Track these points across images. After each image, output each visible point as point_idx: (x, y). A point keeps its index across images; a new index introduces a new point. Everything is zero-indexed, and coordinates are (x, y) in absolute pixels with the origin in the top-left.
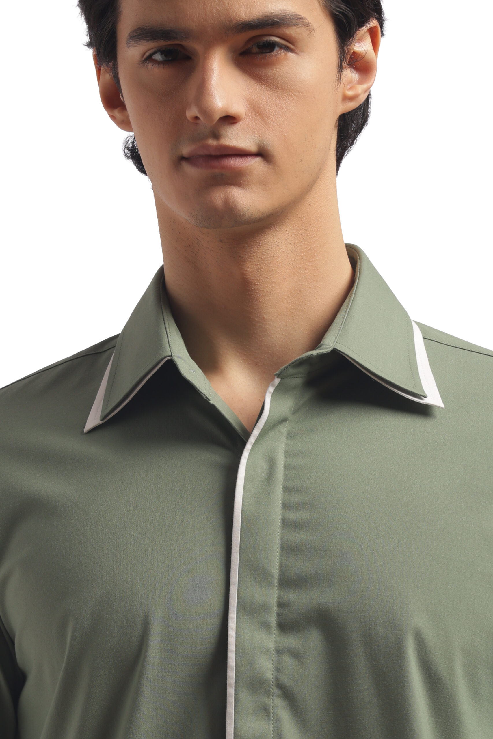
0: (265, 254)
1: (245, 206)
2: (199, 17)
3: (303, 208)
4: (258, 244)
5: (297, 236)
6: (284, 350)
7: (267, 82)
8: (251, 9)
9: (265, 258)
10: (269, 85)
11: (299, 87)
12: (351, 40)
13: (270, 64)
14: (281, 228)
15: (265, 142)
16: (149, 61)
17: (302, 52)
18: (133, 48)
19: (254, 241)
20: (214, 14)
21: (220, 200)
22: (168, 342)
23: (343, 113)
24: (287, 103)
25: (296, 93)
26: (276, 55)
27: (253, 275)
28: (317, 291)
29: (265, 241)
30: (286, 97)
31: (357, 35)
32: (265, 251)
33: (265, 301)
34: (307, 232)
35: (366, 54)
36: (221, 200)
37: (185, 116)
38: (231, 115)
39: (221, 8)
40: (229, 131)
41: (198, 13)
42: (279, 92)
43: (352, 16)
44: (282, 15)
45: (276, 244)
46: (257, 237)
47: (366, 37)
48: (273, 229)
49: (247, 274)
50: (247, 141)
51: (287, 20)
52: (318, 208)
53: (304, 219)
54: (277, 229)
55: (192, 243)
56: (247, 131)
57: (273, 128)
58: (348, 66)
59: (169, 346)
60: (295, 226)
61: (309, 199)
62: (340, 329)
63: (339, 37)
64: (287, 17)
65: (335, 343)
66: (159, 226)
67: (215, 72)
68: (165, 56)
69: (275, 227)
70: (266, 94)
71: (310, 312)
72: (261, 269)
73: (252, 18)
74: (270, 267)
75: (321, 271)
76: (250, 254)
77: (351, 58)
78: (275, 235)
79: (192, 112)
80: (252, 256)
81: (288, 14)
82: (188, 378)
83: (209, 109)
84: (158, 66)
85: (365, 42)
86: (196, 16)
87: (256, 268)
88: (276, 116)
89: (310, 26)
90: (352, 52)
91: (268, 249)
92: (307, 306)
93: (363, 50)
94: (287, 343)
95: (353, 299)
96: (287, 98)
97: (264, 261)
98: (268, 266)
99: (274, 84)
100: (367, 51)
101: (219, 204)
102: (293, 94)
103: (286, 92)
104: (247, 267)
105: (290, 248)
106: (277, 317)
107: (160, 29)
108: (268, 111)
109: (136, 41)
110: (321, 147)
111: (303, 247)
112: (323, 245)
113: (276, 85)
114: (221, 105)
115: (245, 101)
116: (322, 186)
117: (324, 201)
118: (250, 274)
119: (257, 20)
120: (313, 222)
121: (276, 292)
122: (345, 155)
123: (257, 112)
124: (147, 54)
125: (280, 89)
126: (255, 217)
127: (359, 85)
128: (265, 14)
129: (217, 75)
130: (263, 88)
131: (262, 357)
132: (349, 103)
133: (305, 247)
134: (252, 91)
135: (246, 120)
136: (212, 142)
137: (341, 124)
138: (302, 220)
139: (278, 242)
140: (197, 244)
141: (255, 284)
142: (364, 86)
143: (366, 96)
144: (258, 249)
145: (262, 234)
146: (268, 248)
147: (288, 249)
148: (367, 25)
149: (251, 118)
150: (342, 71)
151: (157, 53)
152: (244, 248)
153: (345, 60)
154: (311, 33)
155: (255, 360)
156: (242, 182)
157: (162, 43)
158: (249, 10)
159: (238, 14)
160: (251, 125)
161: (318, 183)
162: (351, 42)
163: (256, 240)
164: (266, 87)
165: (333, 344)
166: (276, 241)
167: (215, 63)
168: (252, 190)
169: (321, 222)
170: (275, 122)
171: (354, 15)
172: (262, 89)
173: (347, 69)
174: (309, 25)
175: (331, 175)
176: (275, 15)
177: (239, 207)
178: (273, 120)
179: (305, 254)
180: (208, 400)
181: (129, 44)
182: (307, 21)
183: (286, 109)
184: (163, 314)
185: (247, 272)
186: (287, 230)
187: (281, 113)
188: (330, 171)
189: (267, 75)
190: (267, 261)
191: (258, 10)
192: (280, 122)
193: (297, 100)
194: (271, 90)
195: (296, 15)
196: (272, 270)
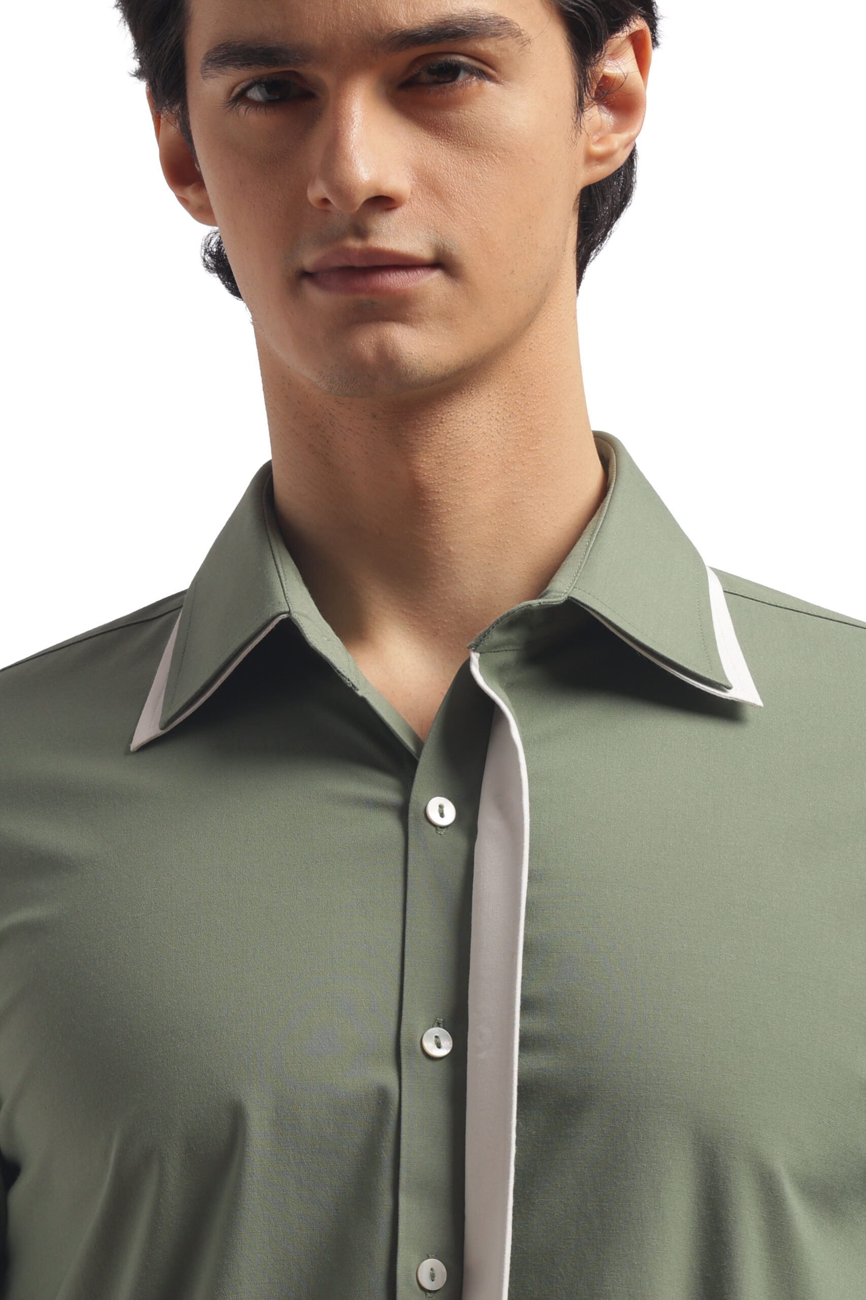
0: (452, 437)
1: (415, 356)
2: (325, 23)
3: (519, 356)
4: (439, 420)
5: (509, 405)
6: (484, 608)
7: (449, 134)
8: (416, 9)
9: (452, 445)
10: (452, 140)
11: (506, 141)
12: (598, 55)
13: (453, 103)
14: (480, 391)
15: (446, 240)
16: (240, 101)
17: (509, 80)
18: (212, 80)
19: (433, 414)
20: (352, 17)
21: (371, 348)
22: (282, 589)
23: (587, 184)
24: (484, 170)
25: (499, 152)
26: (462, 86)
27: (431, 475)
28: (543, 504)
29: (452, 414)
30: (482, 160)
31: (608, 46)
32: (452, 432)
33: (452, 522)
34: (526, 398)
35: (626, 79)
36: (373, 347)
37: (306, 198)
38: (385, 195)
39: (364, 8)
40: (383, 224)
41: (324, 17)
42: (469, 152)
43: (597, 13)
44: (471, 19)
45: (471, 420)
46: (437, 408)
47: (626, 50)
48: (465, 393)
49: (421, 473)
50: (416, 240)
51: (479, 27)
52: (545, 355)
53: (521, 375)
54: (473, 394)
55: (322, 422)
56: (415, 223)
57: (461, 217)
58: (594, 102)
59: (284, 597)
60: (505, 387)
61: (530, 340)
62: (581, 565)
63: (576, 52)
64: (480, 22)
65: (572, 587)
66: (264, 390)
67: (355, 119)
68: (269, 92)
69: (468, 389)
70: (447, 155)
71: (532, 540)
72: (445, 464)
73: (417, 24)
74: (460, 461)
75: (550, 468)
76: (424, 438)
77: (599, 88)
78: (469, 404)
79: (317, 191)
80: (429, 441)
81: (482, 16)
82: (319, 650)
83: (346, 185)
84: (256, 110)
85: (624, 59)
86: (320, 23)
87: (437, 463)
88: (466, 195)
89: (522, 35)
90: (601, 76)
91: (458, 429)
92: (525, 530)
93: (621, 72)
94: (490, 596)
95: (606, 515)
96: (484, 162)
97: (450, 450)
98: (457, 459)
99: (460, 137)
100: (627, 76)
101: (368, 355)
102: (494, 154)
103: (483, 152)
104: (420, 462)
105: (496, 427)
106: (473, 549)
107: (259, 46)
108: (452, 185)
109: (218, 67)
110: (547, 246)
111: (520, 425)
112: (554, 422)
113: (464, 139)
114: (366, 177)
115: (410, 169)
116: (552, 315)
117: (555, 342)
118: (426, 474)
119: (427, 27)
120: (536, 380)
121: (471, 505)
122: (592, 258)
123: (432, 189)
124: (238, 89)
125: (471, 147)
126: (433, 374)
127: (615, 135)
128: (440, 18)
129: (360, 125)
130: (441, 145)
131: (446, 621)
132: (597, 166)
133: (523, 425)
134: (423, 151)
135: (412, 202)
136: (354, 244)
137: (583, 205)
138: (516, 377)
139: (475, 417)
140: (330, 423)
141: (434, 492)
142: (624, 136)
143: (628, 154)
144: (439, 430)
145: (446, 403)
146: (456, 426)
147: (493, 430)
148: (626, 28)
149: (421, 199)
150: (582, 111)
151: (253, 89)
152: (414, 427)
153: (589, 92)
154: (525, 47)
155: (433, 626)
156: (408, 314)
157: (263, 71)
158: (412, 10)
159: (393, 18)
160: (421, 212)
161: (545, 311)
162: (598, 59)
163: (435, 413)
164: (447, 143)
165: (567, 590)
166: (470, 414)
167: (356, 104)
168: (427, 328)
169: (550, 381)
170: (463, 205)
171: (600, 12)
172: (439, 147)
173: (592, 107)
174: (520, 33)
175: (568, 296)
176: (459, 20)
177: (404, 358)
178: (461, 202)
179: (521, 437)
180: (354, 688)
181: (206, 74)
182: (516, 27)
183: (483, 181)
184: (270, 543)
185: (420, 471)
186: (490, 394)
187: (474, 188)
188: (565, 290)
189: (449, 122)
190: (455, 451)
191: (429, 10)
192: (473, 205)
193: (503, 166)
194: (455, 147)
195: (497, 17)
196: (465, 466)
